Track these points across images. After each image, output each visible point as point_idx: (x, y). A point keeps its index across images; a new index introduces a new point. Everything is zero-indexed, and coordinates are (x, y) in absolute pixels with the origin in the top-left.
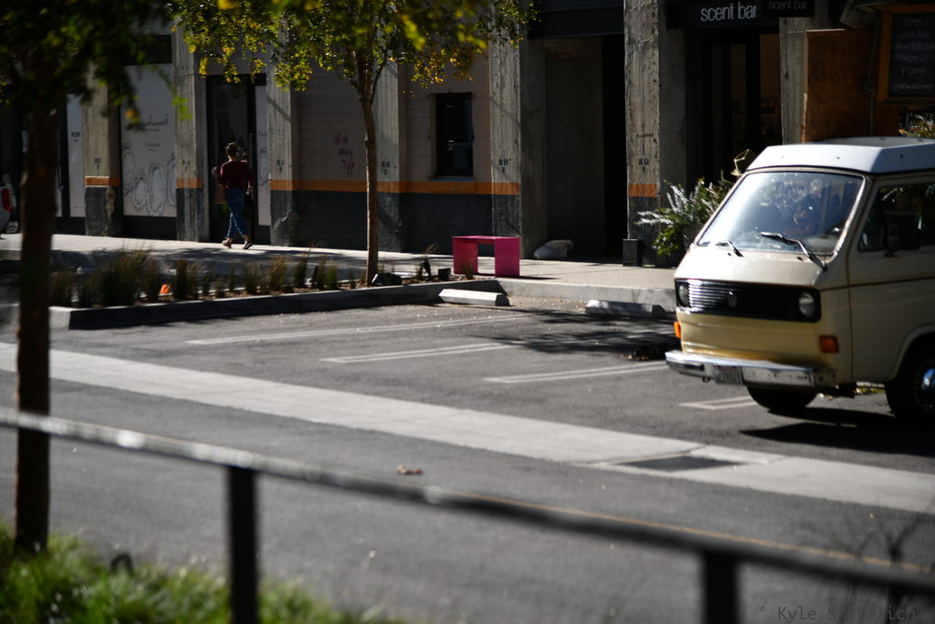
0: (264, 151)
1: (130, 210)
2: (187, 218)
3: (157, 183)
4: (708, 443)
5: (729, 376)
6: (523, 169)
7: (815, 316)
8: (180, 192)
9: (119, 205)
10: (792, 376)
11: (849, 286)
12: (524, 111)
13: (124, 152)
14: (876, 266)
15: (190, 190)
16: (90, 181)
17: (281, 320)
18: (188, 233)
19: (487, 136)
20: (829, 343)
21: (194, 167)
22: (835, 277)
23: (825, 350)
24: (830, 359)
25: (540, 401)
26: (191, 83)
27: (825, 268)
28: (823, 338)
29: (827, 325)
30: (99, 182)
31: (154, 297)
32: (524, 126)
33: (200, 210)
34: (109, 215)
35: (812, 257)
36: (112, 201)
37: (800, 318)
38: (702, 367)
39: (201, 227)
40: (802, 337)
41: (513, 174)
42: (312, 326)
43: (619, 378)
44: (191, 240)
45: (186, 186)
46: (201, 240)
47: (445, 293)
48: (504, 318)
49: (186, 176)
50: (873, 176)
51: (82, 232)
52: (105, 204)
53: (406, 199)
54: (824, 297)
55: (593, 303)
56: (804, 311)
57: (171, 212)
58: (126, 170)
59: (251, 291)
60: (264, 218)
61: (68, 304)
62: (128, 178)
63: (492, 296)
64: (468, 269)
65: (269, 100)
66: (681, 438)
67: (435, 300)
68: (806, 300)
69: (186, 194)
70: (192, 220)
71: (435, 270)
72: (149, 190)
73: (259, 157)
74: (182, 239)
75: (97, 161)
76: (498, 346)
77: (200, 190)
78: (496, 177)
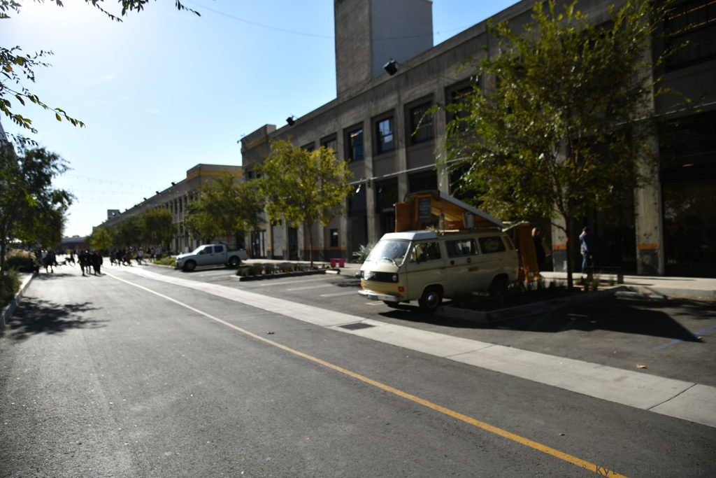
0: (299, 242)
1: (276, 254)
2: (285, 256)
3: (280, 249)
4: (368, 318)
5: (374, 298)
6: (348, 245)
7: (397, 281)
8: (283, 251)
9: (273, 253)
10: (391, 298)
11: (407, 272)
13: (274, 243)
14: (415, 267)
16: (267, 249)
17: (287, 278)
18: (285, 259)
20: (401, 289)
21: (286, 246)
22: (403, 270)
23: (400, 291)
24: (402, 294)
25: (330, 302)
26: (285, 229)
27: (400, 267)
28: (399, 288)
29: (401, 284)
30: (269, 249)
31: (261, 274)
33: (287, 254)
35: (396, 264)
37: (393, 282)
38: (367, 295)
40: (393, 287)
41: (346, 246)
42: (291, 280)
43: (354, 295)
45: (284, 249)
46: (287, 260)
47: (328, 272)
49: (284, 247)
50: (413, 241)
51: (266, 259)
53: (325, 251)
54: (400, 276)
55: (357, 274)
56: (394, 280)
57: (282, 255)
59: (284, 272)
60: (299, 256)
61: (241, 275)
62: (274, 248)
63: (336, 272)
64: (333, 266)
65: (299, 232)
66: (361, 316)
67: (323, 273)
68: (395, 277)
71: (326, 266)
72: (278, 250)
75: (269, 245)
76: (331, 285)
77: (287, 250)
78: (342, 246)
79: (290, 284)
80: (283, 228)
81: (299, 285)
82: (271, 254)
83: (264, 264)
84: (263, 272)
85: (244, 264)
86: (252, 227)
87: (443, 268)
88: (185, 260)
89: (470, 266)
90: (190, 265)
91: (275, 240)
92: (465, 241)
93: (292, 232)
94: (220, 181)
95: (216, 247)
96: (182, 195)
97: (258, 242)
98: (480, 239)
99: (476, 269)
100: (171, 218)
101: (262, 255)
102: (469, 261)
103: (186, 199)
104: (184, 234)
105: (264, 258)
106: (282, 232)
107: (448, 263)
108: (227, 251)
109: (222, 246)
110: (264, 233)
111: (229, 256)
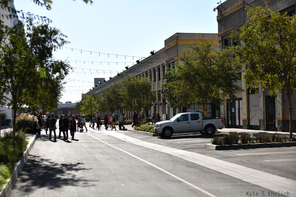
0: (277, 111)
1: (251, 124)
2: (261, 126)
3: (256, 118)
8: (260, 120)
9: (249, 123)
13: (250, 112)
15: (262, 120)
16: (243, 118)
17: (264, 149)
18: (262, 129)
21: (263, 115)
26: (262, 97)
30: (245, 118)
31: (237, 143)
33: (264, 124)
34: (247, 124)
36: (247, 122)
39: (264, 128)
42: (271, 151)
44: (262, 130)
45: (261, 119)
46: (264, 130)
49: (261, 117)
51: (242, 128)
52: (246, 122)
57: (258, 124)
58: (250, 116)
59: (261, 142)
60: (277, 126)
61: (216, 144)
62: (251, 117)
65: (277, 100)
69: (261, 121)
70: (262, 126)
72: (255, 120)
73: (276, 113)
74: (260, 130)
75: (245, 114)
77: (264, 120)
79: (268, 155)
80: (260, 97)
81: (278, 157)
82: (247, 123)
83: (240, 134)
84: (239, 142)
85: (219, 132)
86: (228, 95)
88: (163, 127)
90: (167, 132)
91: (251, 108)
93: (270, 101)
94: (197, 49)
95: (191, 115)
96: (160, 64)
97: (233, 111)
100: (150, 87)
101: (237, 124)
103: (164, 67)
104: (162, 101)
105: (240, 127)
106: (259, 101)
108: (203, 119)
109: (198, 114)
110: (240, 101)
111: (205, 124)
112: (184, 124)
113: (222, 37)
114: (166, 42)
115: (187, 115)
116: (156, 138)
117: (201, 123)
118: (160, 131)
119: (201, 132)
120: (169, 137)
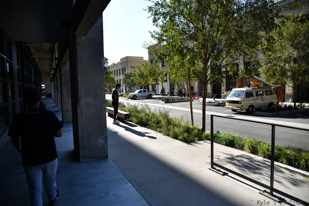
4: (231, 114)
7: (241, 103)
10: (239, 109)
12: (198, 86)
14: (246, 99)
17: (181, 103)
19: (195, 88)
22: (243, 100)
26: (169, 84)
28: (242, 105)
31: (171, 101)
32: (198, 87)
35: (240, 98)
37: (239, 104)
38: (229, 108)
41: (197, 91)
42: (184, 103)
45: (168, 92)
47: (194, 100)
48: (199, 103)
50: (246, 91)
59: (178, 100)
61: (164, 101)
63: (198, 101)
64: (195, 98)
78: (195, 91)
87: (254, 100)
88: (132, 95)
89: (262, 99)
90: (135, 97)
92: (261, 91)
97: (155, 88)
98: (265, 91)
99: (264, 100)
102: (262, 98)
103: (120, 70)
105: (158, 95)
106: (167, 85)
107: (256, 98)
108: (148, 92)
109: (146, 90)
110: (159, 85)
111: (148, 94)
112: (140, 94)
113: (150, 60)
114: (121, 60)
115: (142, 91)
116: (130, 100)
117: (147, 94)
118: (132, 97)
119: (146, 97)
120: (135, 99)
